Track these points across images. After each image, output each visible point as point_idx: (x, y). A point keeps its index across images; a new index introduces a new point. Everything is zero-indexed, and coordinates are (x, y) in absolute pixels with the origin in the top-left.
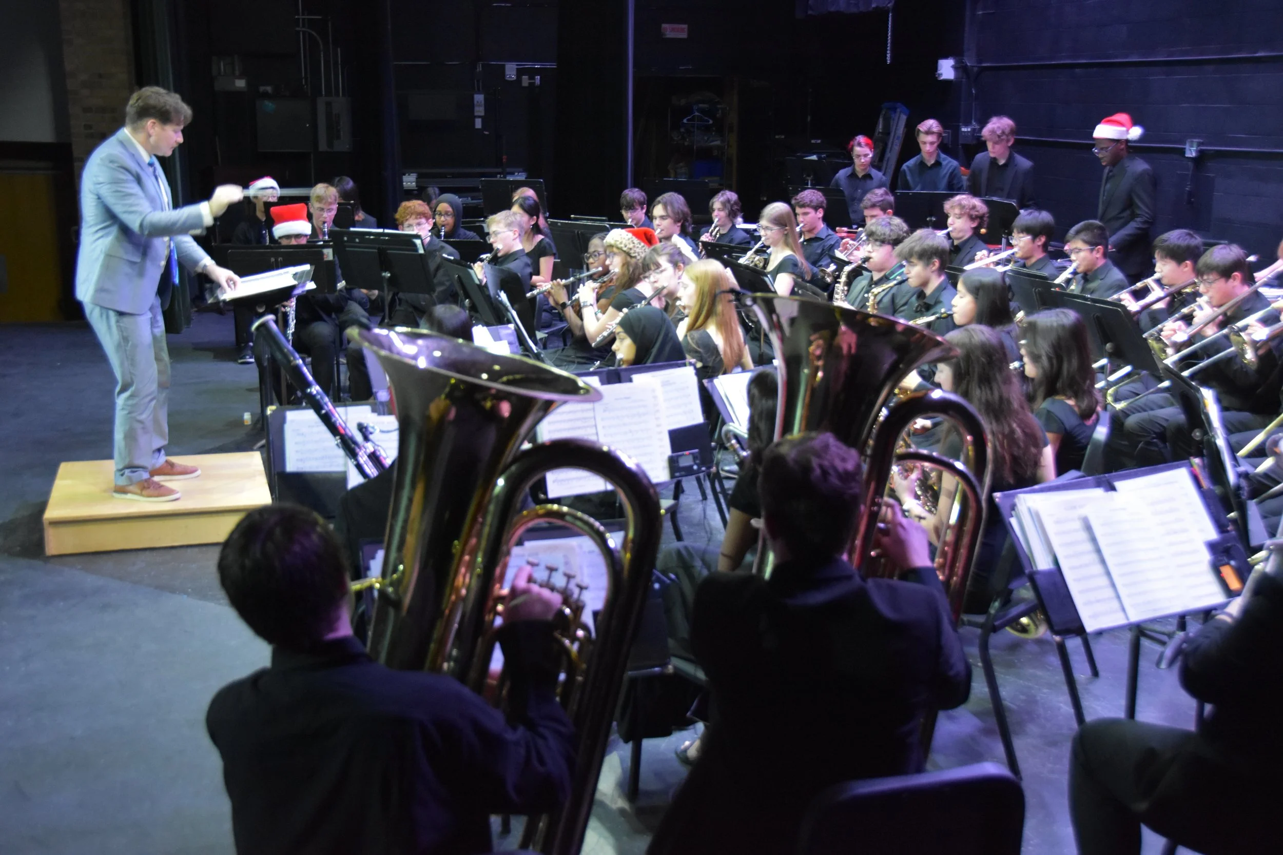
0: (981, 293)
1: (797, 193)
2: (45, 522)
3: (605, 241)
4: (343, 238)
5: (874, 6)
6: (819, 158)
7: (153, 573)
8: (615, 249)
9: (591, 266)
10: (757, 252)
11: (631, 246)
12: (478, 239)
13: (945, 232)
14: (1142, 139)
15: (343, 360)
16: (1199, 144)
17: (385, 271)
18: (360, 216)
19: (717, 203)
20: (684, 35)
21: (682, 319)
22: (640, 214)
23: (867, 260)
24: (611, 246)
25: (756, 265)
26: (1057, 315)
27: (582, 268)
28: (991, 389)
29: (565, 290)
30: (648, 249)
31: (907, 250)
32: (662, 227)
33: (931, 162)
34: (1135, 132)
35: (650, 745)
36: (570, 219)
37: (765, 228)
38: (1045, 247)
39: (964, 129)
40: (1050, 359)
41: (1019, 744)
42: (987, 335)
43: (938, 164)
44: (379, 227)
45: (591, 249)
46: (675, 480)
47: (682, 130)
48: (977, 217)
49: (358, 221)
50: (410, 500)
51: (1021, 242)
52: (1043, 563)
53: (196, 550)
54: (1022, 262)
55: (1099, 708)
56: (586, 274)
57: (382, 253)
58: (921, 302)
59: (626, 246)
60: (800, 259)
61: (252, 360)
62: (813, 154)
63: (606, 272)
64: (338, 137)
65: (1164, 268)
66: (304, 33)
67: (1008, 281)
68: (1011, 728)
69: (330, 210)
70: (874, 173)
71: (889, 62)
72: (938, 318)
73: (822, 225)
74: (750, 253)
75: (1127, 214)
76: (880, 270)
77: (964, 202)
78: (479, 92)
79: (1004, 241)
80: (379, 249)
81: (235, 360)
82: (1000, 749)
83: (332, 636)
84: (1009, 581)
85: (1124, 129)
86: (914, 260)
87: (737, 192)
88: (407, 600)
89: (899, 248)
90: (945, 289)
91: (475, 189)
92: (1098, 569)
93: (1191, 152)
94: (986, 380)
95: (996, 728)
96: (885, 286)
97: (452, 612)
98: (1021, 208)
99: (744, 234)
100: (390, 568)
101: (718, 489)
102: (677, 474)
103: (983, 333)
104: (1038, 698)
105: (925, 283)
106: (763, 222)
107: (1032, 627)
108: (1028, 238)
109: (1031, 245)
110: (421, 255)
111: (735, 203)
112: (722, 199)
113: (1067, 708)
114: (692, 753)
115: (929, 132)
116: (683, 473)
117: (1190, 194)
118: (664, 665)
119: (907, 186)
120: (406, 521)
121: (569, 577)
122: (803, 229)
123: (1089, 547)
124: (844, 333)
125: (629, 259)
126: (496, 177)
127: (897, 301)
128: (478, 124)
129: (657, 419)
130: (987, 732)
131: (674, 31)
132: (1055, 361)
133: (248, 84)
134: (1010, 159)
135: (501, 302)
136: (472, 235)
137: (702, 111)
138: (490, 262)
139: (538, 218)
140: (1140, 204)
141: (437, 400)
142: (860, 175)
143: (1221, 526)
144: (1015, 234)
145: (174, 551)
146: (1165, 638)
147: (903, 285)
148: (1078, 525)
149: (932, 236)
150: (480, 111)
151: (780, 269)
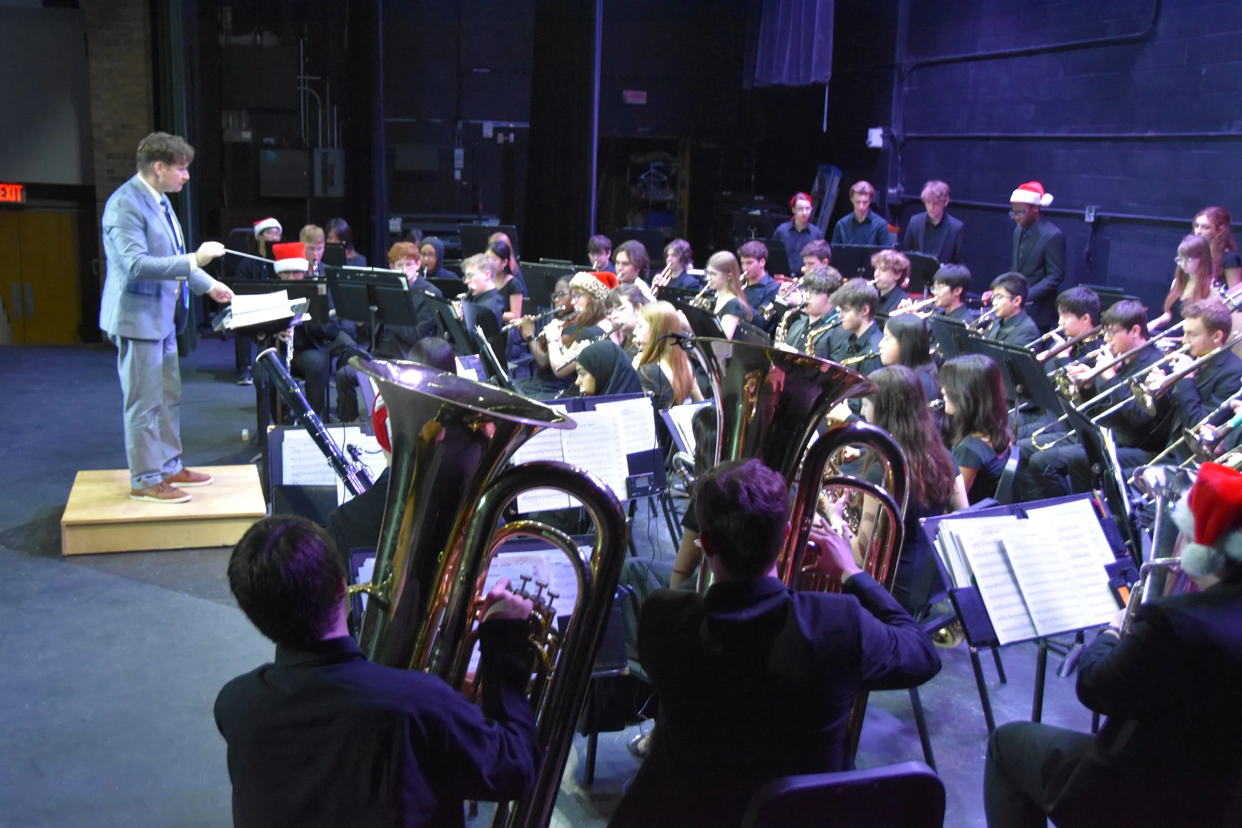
0: (904, 337)
1: (743, 244)
2: (63, 525)
3: (571, 283)
4: (336, 275)
5: (812, 80)
6: (762, 213)
7: (158, 573)
8: (580, 291)
9: (556, 305)
10: (705, 296)
11: (596, 288)
12: (457, 278)
13: (872, 282)
14: (1053, 205)
15: (333, 384)
16: (1097, 211)
17: (373, 305)
18: (352, 254)
19: (671, 250)
20: (643, 101)
21: (636, 354)
22: (605, 258)
23: (805, 305)
24: (577, 287)
25: (704, 307)
26: (974, 361)
27: (549, 306)
28: (908, 423)
29: (534, 325)
30: (610, 291)
31: (841, 297)
32: (624, 272)
33: (861, 219)
34: (1047, 199)
35: (603, 737)
36: (538, 262)
37: (712, 275)
38: (962, 297)
39: (891, 191)
40: (967, 399)
41: (934, 743)
42: (906, 375)
43: (868, 221)
44: (368, 265)
45: (558, 289)
46: (631, 500)
47: (640, 185)
48: (900, 270)
49: (350, 259)
50: (402, 513)
51: (941, 291)
52: (962, 582)
53: (197, 552)
54: (942, 310)
55: (1007, 712)
56: (552, 311)
57: (370, 288)
58: (853, 344)
59: (591, 288)
60: (742, 302)
61: (251, 382)
62: (756, 209)
63: (570, 310)
64: (332, 185)
65: (1066, 321)
66: (304, 92)
67: (929, 326)
68: (929, 728)
69: (319, 249)
70: (812, 227)
71: (825, 130)
72: (866, 359)
73: (763, 274)
74: (698, 296)
75: (1041, 271)
76: (816, 315)
77: (889, 257)
78: (459, 147)
79: (925, 291)
80: (368, 285)
81: (235, 382)
82: (918, 747)
83: (330, 636)
84: (929, 596)
85: (1038, 195)
86: (848, 306)
87: (688, 241)
88: (396, 603)
89: (833, 295)
90: (874, 332)
91: (454, 233)
92: (1012, 588)
93: (1090, 218)
94: (903, 415)
95: (916, 729)
96: (821, 329)
97: (436, 616)
98: (941, 262)
99: (694, 279)
100: (381, 575)
101: (668, 507)
102: (634, 494)
103: (902, 373)
104: (953, 702)
105: (857, 327)
106: (710, 268)
107: (950, 638)
108: (946, 289)
109: (949, 296)
110: (405, 292)
111: (687, 251)
112: (675, 246)
113: (977, 711)
114: (641, 745)
115: (862, 192)
116: (639, 493)
117: (1089, 254)
118: (622, 667)
119: (840, 240)
120: (397, 532)
121: (541, 586)
122: (747, 277)
123: (1003, 568)
124: (774, 372)
125: (593, 299)
126: (472, 222)
127: (832, 343)
128: (458, 175)
129: (617, 444)
130: (906, 731)
131: (635, 97)
132: (971, 402)
133: (254, 136)
134: (944, 219)
135: (477, 335)
136: (451, 275)
137: (657, 168)
138: (466, 299)
139: (509, 259)
140: (1051, 263)
141: (429, 423)
142: (800, 230)
143: (1117, 552)
144: (936, 285)
145: (177, 553)
146: (1065, 650)
147: (837, 328)
148: (994, 548)
149: (863, 285)
150: (459, 163)
151: (725, 311)
